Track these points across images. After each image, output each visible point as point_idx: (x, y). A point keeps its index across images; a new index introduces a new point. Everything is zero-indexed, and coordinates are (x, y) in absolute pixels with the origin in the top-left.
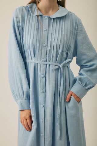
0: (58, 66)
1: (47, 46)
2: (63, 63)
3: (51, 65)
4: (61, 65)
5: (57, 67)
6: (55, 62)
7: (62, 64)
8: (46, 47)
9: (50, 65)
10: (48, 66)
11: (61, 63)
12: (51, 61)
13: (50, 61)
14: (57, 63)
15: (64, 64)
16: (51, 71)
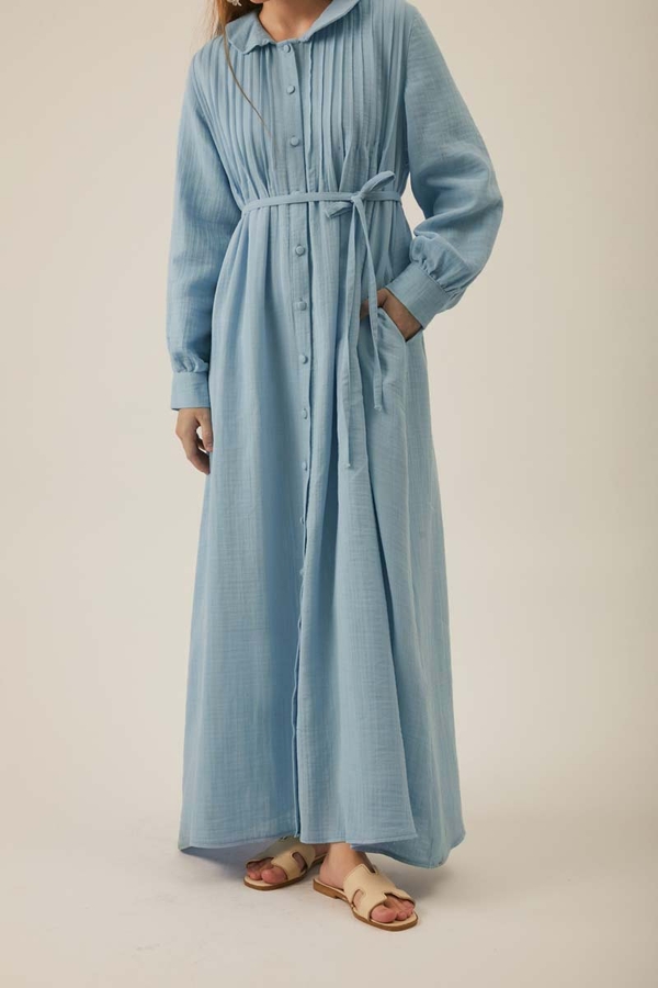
0: (349, 201)
1: (302, 143)
2: (364, 188)
3: (321, 204)
4: (356, 198)
5: (341, 205)
6: (335, 189)
7: (360, 194)
8: (300, 148)
9: (317, 203)
10: (311, 205)
11: (356, 189)
12: (320, 188)
13: (317, 191)
14: (343, 191)
15: (367, 193)
16: (322, 220)
